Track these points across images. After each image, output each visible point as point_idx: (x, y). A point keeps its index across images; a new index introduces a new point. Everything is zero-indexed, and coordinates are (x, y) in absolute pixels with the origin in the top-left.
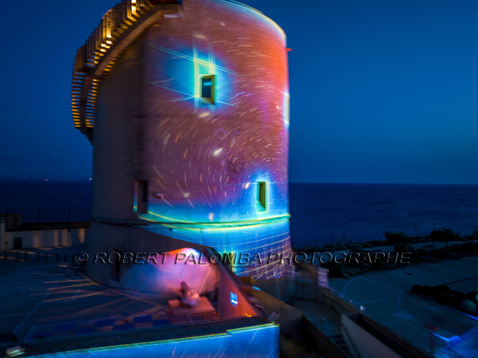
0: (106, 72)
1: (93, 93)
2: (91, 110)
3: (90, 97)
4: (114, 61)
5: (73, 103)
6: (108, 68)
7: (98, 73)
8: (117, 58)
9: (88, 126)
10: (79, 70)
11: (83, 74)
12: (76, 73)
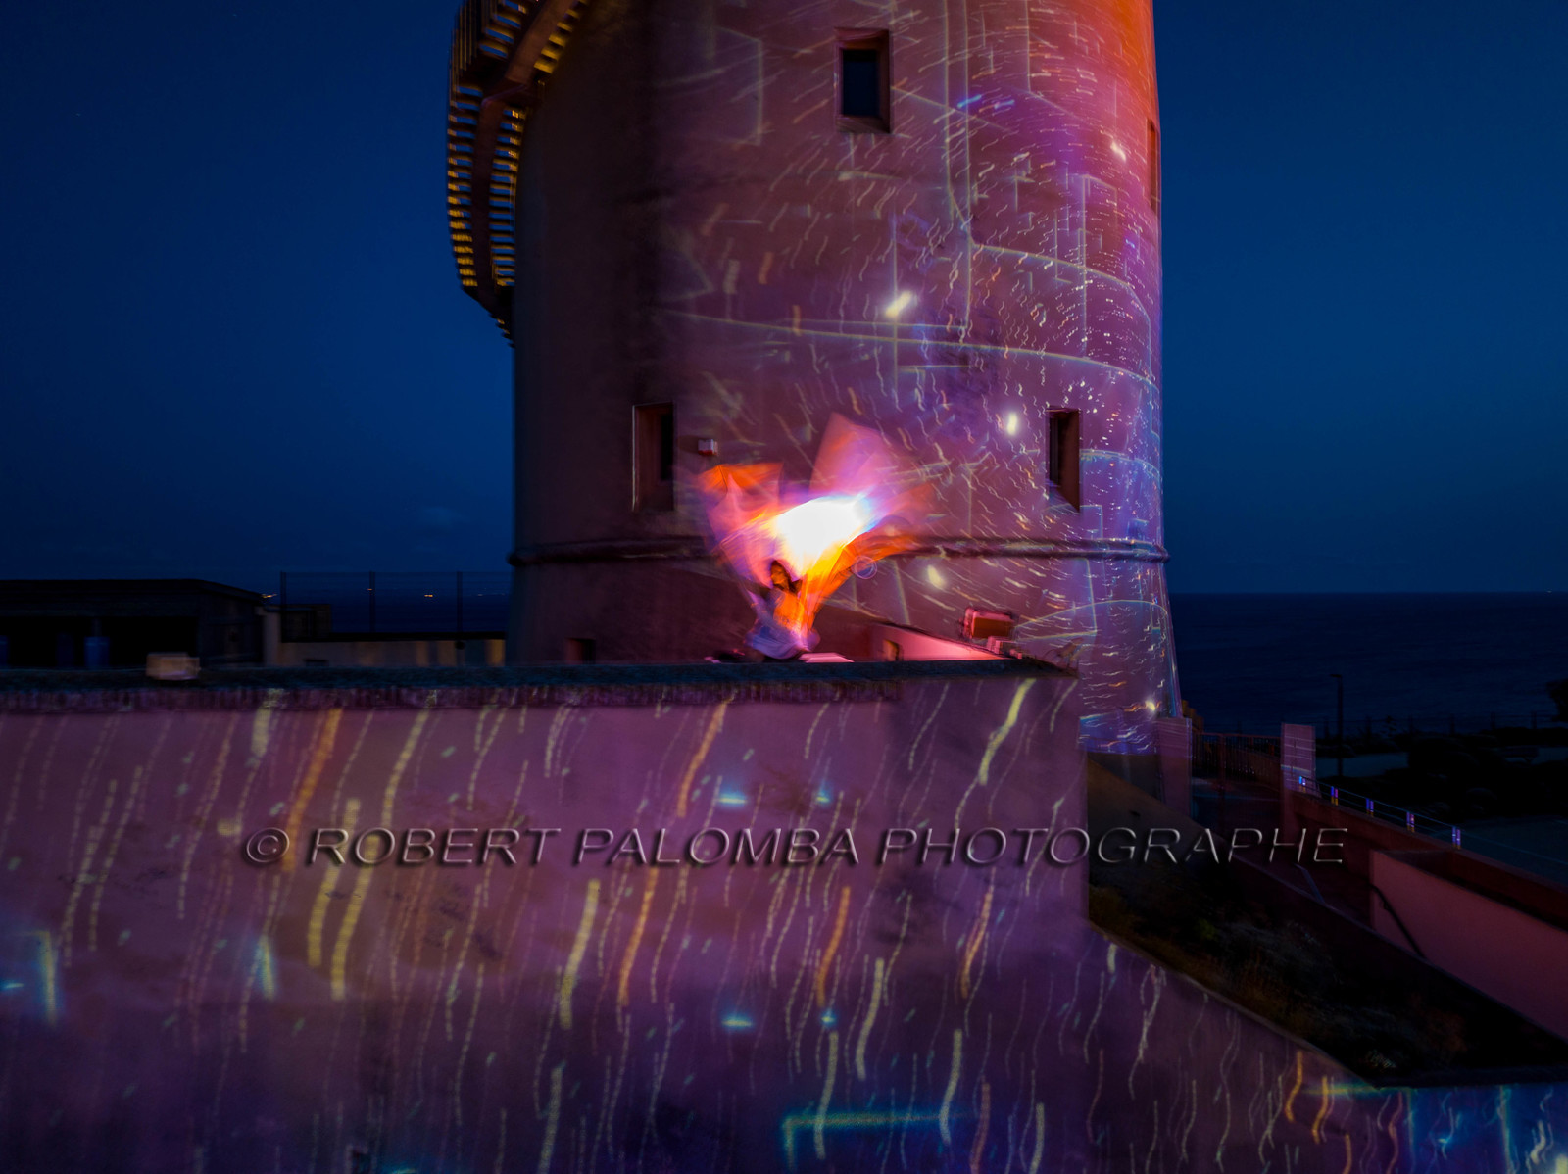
0: (540, 74)
1: (510, 160)
2: (507, 221)
3: (498, 176)
4: (562, 33)
5: (453, 200)
6: (548, 60)
7: (518, 74)
8: (569, 20)
9: (501, 283)
10: (465, 78)
11: (475, 91)
12: (457, 89)
